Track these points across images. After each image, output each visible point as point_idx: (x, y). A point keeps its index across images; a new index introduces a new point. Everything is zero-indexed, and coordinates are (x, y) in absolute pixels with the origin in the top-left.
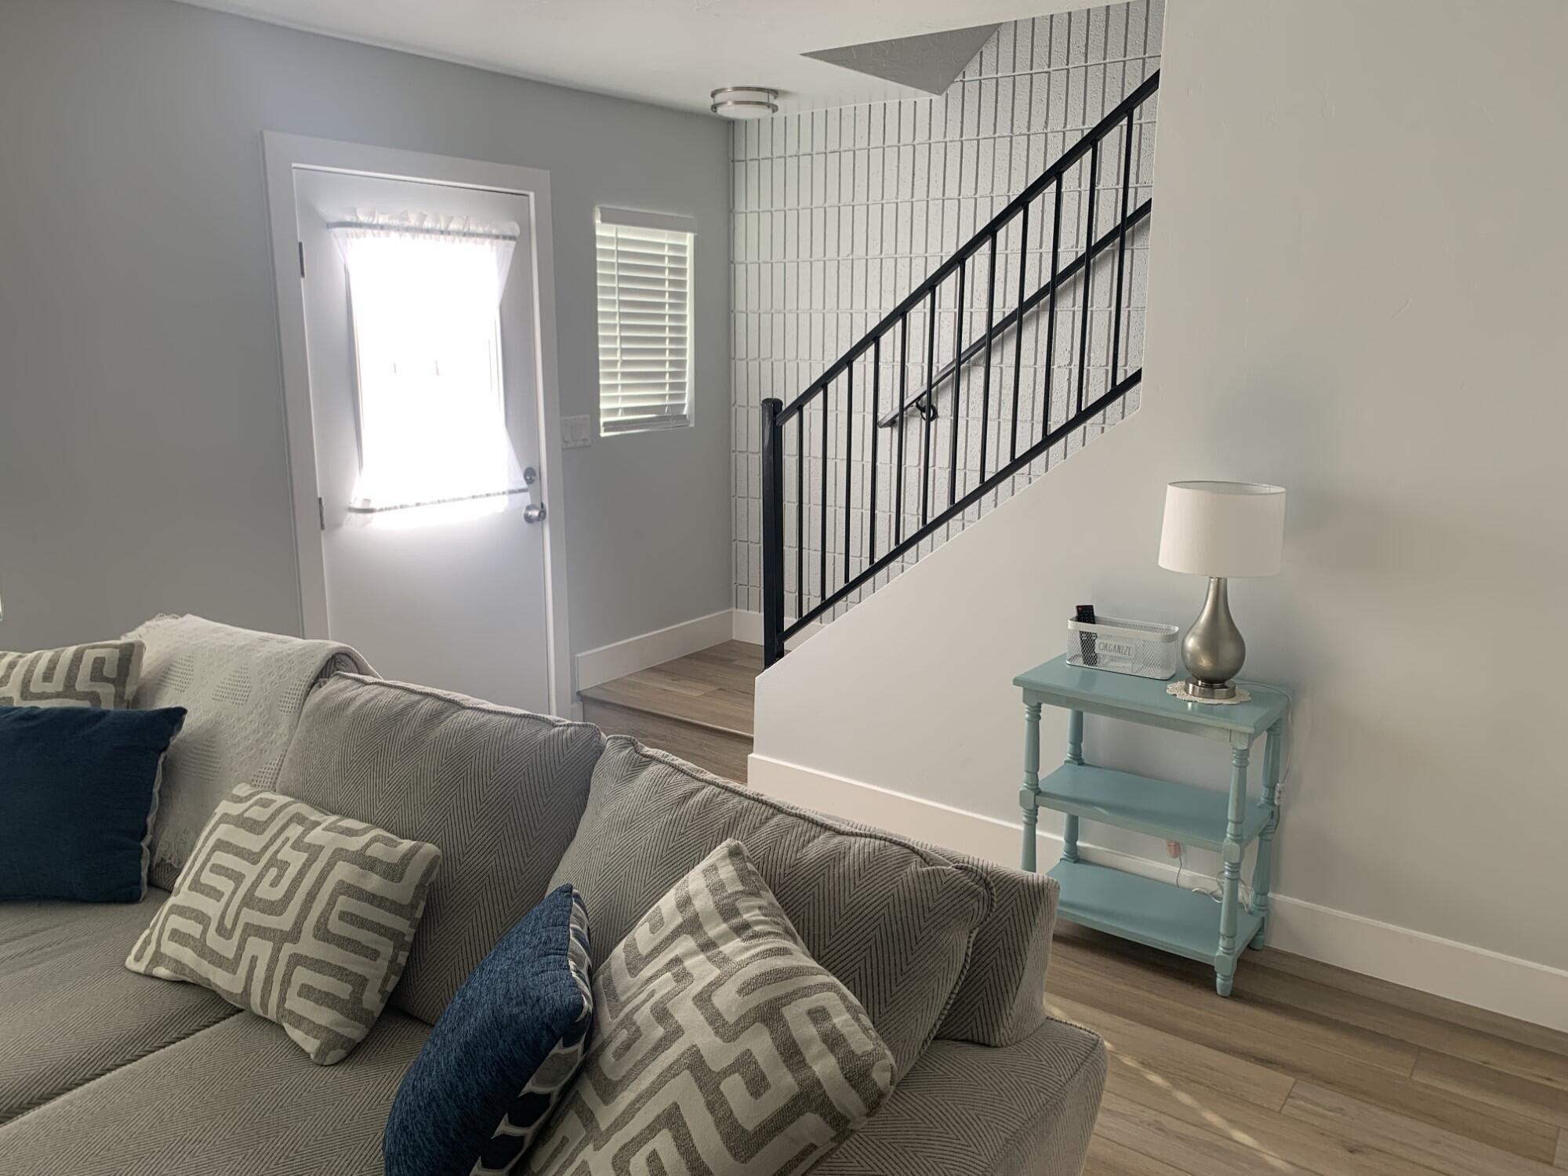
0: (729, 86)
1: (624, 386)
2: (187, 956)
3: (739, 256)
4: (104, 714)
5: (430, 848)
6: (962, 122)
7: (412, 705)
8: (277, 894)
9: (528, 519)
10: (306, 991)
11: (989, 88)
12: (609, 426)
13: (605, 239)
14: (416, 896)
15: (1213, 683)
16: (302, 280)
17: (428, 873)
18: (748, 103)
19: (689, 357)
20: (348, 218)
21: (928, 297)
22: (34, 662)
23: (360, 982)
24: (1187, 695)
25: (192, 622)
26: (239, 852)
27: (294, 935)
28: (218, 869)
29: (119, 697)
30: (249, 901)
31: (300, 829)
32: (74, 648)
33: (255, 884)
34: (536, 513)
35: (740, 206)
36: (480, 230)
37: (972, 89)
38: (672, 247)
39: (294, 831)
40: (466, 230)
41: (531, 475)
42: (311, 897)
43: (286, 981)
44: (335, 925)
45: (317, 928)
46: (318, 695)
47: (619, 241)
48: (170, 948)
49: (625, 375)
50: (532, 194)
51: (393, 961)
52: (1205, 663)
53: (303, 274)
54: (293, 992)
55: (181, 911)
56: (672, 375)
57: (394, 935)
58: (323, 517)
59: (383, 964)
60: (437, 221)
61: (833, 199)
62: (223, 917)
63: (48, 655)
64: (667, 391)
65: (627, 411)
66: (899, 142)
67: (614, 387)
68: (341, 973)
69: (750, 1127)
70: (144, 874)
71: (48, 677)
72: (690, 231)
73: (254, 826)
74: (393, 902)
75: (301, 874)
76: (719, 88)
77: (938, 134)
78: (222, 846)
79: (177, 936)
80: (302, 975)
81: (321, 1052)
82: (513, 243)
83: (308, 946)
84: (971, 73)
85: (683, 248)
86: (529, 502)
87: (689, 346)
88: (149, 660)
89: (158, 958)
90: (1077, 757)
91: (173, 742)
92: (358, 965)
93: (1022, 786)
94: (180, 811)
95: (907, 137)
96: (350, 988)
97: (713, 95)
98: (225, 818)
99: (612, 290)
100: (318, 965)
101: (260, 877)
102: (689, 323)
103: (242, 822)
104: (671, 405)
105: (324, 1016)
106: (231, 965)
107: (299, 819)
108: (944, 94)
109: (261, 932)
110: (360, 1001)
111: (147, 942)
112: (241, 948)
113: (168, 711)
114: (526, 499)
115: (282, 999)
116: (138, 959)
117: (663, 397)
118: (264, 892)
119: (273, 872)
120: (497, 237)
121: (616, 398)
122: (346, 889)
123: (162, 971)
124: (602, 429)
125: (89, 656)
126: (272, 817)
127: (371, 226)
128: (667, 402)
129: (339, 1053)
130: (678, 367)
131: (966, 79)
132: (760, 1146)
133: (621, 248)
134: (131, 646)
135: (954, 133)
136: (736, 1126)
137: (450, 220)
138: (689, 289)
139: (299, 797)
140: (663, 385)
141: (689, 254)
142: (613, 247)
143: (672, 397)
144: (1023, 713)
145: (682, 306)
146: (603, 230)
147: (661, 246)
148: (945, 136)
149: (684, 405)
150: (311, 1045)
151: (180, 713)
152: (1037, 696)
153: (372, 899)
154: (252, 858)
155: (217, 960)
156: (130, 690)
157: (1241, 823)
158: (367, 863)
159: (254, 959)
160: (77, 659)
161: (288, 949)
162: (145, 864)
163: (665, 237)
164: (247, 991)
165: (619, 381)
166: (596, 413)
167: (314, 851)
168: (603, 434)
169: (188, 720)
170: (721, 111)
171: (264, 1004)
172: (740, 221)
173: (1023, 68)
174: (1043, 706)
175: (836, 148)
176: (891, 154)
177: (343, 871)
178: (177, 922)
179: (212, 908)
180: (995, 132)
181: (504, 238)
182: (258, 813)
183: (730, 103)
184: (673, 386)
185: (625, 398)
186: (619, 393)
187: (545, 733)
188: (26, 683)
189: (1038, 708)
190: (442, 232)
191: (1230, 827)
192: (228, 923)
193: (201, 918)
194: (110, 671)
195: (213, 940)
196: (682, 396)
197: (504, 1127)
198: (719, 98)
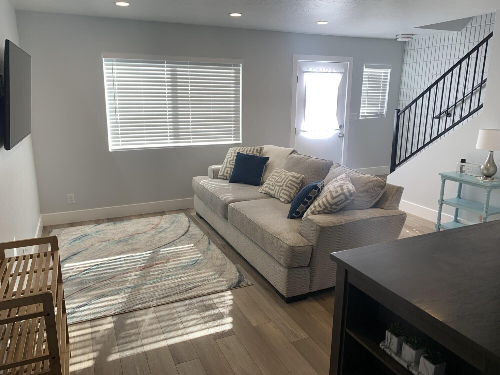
0: (400, 34)
1: (367, 107)
2: (267, 189)
3: (404, 74)
4: (258, 157)
5: (303, 176)
6: (465, 38)
7: (304, 157)
8: (281, 181)
9: (339, 137)
10: (283, 193)
11: (473, 29)
12: (362, 116)
13: (366, 72)
14: (300, 182)
15: (487, 176)
16: (297, 84)
17: (302, 179)
18: (405, 38)
19: (386, 100)
20: (307, 70)
21: (436, 85)
22: (248, 149)
23: (291, 193)
24: (481, 180)
25: (271, 145)
26: (276, 176)
27: (282, 186)
28: (273, 178)
29: (260, 155)
30: (276, 182)
31: (285, 173)
32: (253, 147)
33: (278, 179)
34: (341, 135)
35: (405, 62)
36: (335, 71)
37: (469, 29)
38: (384, 73)
39: (284, 173)
40: (332, 72)
41: (341, 127)
42: (285, 181)
43: (280, 192)
44: (288, 185)
45: (286, 185)
46: (290, 156)
47: (369, 72)
48: (265, 189)
49: (368, 104)
50: (348, 63)
51: (296, 191)
52: (485, 172)
53: (297, 82)
54: (281, 193)
55: (267, 184)
56: (381, 104)
57: (296, 187)
58: (296, 132)
59: (294, 191)
60: (326, 70)
61: (429, 59)
62: (273, 184)
63: (250, 148)
64: (379, 108)
65: (367, 113)
66: (448, 44)
67: (365, 107)
68: (288, 191)
69: (334, 196)
70: (261, 182)
71: (250, 151)
72: (390, 69)
73: (278, 173)
74: (297, 183)
75: (284, 178)
76: (397, 34)
77: (458, 42)
78: (273, 175)
79: (266, 187)
80: (283, 191)
81: (284, 201)
82: (342, 74)
83: (284, 187)
84: (469, 26)
85: (387, 73)
86: (340, 133)
87: (387, 97)
88: (264, 150)
89: (263, 190)
90: (459, 197)
91: (267, 163)
92: (291, 191)
93: (439, 199)
94: (267, 173)
95: (450, 43)
96: (289, 193)
97: (396, 36)
98: (274, 172)
99: (366, 84)
100: (285, 190)
101: (278, 178)
102: (387, 92)
103: (276, 172)
104: (380, 112)
105: (285, 197)
106: (273, 190)
107: (285, 172)
108: (461, 31)
109: (278, 186)
110: (290, 195)
111: (262, 188)
112: (275, 188)
113: (267, 157)
114: (339, 132)
115: (280, 194)
116: (260, 190)
117: (378, 110)
118: (279, 180)
119: (280, 178)
120: (339, 73)
121: (365, 110)
122: (290, 180)
123: (263, 192)
124: (360, 117)
125: (256, 148)
126: (281, 171)
127: (312, 72)
128: (379, 111)
129: (287, 202)
130: (383, 102)
131: (468, 27)
132: (335, 198)
133: (370, 74)
134: (262, 147)
135: (463, 41)
136: (333, 196)
137: (329, 70)
138: (388, 83)
139: (285, 170)
140: (378, 107)
141: (389, 75)
142: (368, 74)
143: (380, 110)
144: (441, 181)
145: (386, 87)
146: (365, 70)
147: (381, 73)
148: (460, 42)
149: (384, 112)
150: (283, 200)
151: (269, 158)
152: (444, 178)
153: (294, 182)
154: (278, 176)
155: (271, 190)
156: (261, 154)
157: (487, 208)
158: (294, 177)
159: (276, 189)
160: (254, 149)
161: (281, 188)
162: (261, 181)
163: (383, 71)
164: (275, 194)
165: (366, 105)
166: (359, 113)
167: (286, 175)
168: (360, 118)
169: (270, 160)
170: (398, 40)
171: (277, 196)
172: (405, 65)
173: (483, 23)
174: (446, 180)
175: (431, 46)
176: (445, 47)
177: (290, 178)
178: (266, 185)
179: (271, 183)
180: (474, 41)
181: (341, 73)
182: (279, 171)
183: (400, 38)
184: (381, 107)
185: (367, 110)
186: (366, 108)
187: (324, 161)
188: (247, 152)
189: (445, 180)
190: (327, 72)
191: (485, 209)
192: (273, 185)
193: (270, 184)
194: (259, 151)
195: (271, 187)
196: (383, 110)
197: (305, 200)
198: (397, 37)
